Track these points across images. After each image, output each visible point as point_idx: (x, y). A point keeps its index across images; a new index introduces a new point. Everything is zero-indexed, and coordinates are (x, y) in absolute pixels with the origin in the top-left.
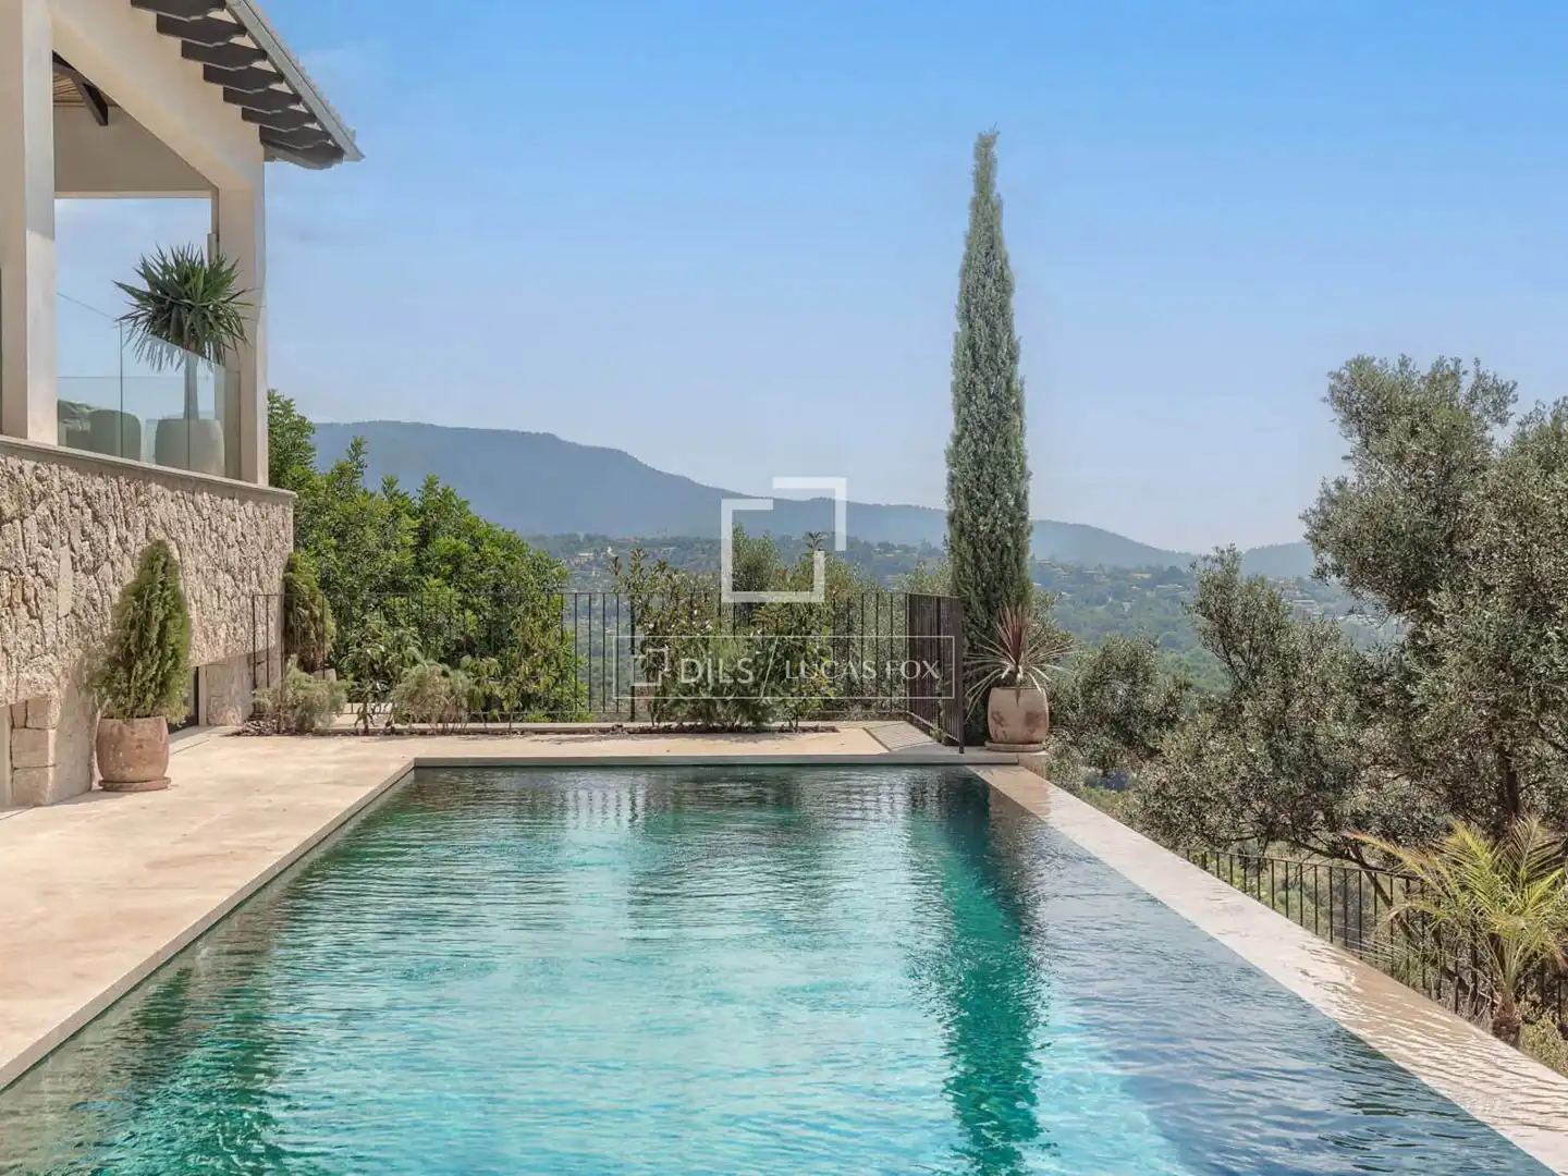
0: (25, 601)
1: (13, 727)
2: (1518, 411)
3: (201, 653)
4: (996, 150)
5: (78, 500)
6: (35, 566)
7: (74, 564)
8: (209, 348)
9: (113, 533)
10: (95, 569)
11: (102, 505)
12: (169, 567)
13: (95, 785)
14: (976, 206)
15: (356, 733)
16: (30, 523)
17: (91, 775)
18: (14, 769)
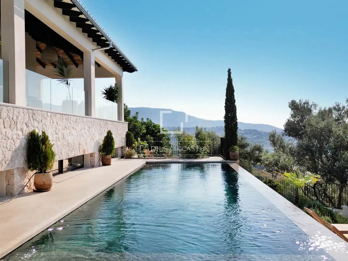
0: (92, 139)
1: (90, 156)
2: (318, 108)
3: (116, 146)
4: (231, 71)
5: (99, 125)
6: (94, 134)
7: (98, 134)
8: (115, 101)
9: (103, 129)
10: (101, 135)
11: (102, 125)
12: (111, 134)
13: (101, 165)
14: (228, 79)
15: (137, 158)
16: (93, 128)
17: (100, 164)
18: (90, 162)
